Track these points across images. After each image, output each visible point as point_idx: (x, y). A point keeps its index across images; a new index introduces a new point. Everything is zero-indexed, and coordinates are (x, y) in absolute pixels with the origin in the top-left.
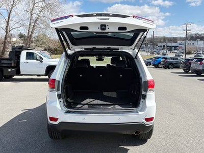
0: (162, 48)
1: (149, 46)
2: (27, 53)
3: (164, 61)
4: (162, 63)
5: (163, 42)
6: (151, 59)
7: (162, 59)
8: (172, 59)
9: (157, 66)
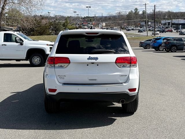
0: (167, 26)
1: (149, 23)
2: (5, 34)
3: (165, 43)
4: (163, 45)
5: (168, 19)
6: (150, 40)
7: (164, 40)
8: (175, 40)
9: (157, 49)
